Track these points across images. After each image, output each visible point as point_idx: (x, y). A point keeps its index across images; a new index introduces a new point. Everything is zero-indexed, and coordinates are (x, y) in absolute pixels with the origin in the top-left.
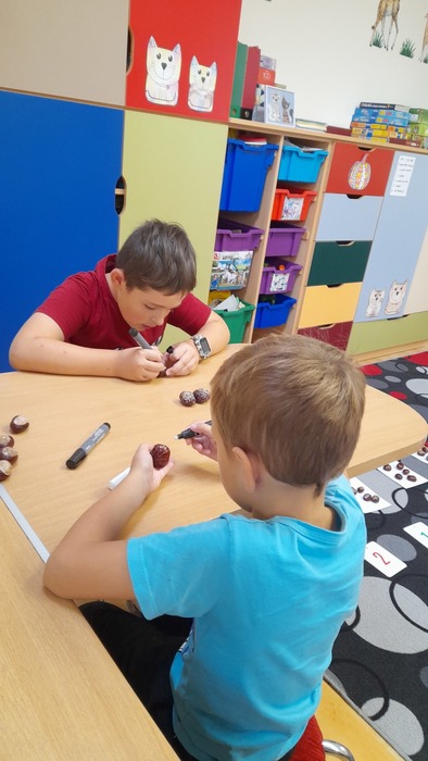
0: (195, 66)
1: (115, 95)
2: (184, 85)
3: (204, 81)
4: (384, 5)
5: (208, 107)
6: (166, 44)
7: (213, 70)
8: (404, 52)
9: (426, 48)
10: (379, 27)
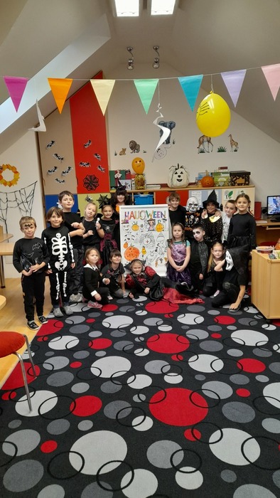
4: (201, 140)
8: (219, 151)
9: (234, 146)
10: (201, 147)
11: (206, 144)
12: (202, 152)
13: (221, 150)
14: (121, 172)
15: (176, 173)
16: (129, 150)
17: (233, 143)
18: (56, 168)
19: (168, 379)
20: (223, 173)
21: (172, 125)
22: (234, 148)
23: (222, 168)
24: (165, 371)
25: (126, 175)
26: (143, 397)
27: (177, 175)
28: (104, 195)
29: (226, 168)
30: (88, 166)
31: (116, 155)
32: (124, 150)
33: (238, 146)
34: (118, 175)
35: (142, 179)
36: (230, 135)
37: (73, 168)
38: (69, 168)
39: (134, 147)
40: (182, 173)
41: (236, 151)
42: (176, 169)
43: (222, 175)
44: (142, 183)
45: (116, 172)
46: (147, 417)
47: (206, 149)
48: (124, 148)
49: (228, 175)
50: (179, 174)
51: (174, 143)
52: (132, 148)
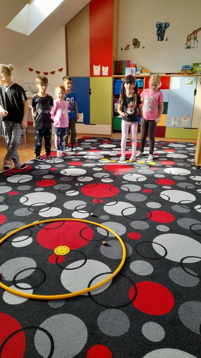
0: (103, 67)
1: (88, 75)
2: (101, 71)
3: (106, 70)
5: (107, 74)
6: (97, 65)
7: (107, 68)
12: (189, 47)
16: (132, 46)
21: (167, 25)
31: (122, 50)
32: (128, 46)
39: (136, 43)
48: (128, 44)
51: (166, 40)
52: (134, 44)
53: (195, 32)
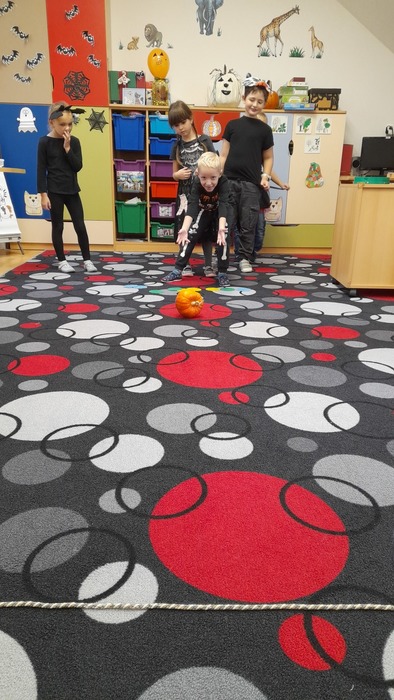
4: (265, 32)
8: (293, 55)
9: (317, 49)
10: (264, 45)
11: (272, 40)
12: (265, 54)
13: (296, 54)
14: (128, 74)
15: (221, 80)
16: (143, 42)
17: (316, 43)
18: (15, 53)
19: (210, 447)
20: (298, 88)
22: (317, 51)
23: (296, 80)
24: (201, 426)
25: (138, 80)
26: (132, 498)
27: (222, 83)
28: (98, 110)
29: (303, 80)
30: (70, 55)
31: (121, 48)
32: (135, 41)
33: (324, 48)
34: (124, 80)
35: (164, 88)
36: (312, 29)
37: (46, 57)
38: (39, 55)
39: (153, 35)
40: (230, 80)
41: (319, 57)
42: (221, 74)
43: (296, 92)
44: (164, 95)
45: (121, 74)
46: (138, 567)
47: (272, 50)
48: (136, 36)
49: (306, 92)
50: (226, 81)
51: (219, 35)
52: (148, 38)
53: (276, 22)
